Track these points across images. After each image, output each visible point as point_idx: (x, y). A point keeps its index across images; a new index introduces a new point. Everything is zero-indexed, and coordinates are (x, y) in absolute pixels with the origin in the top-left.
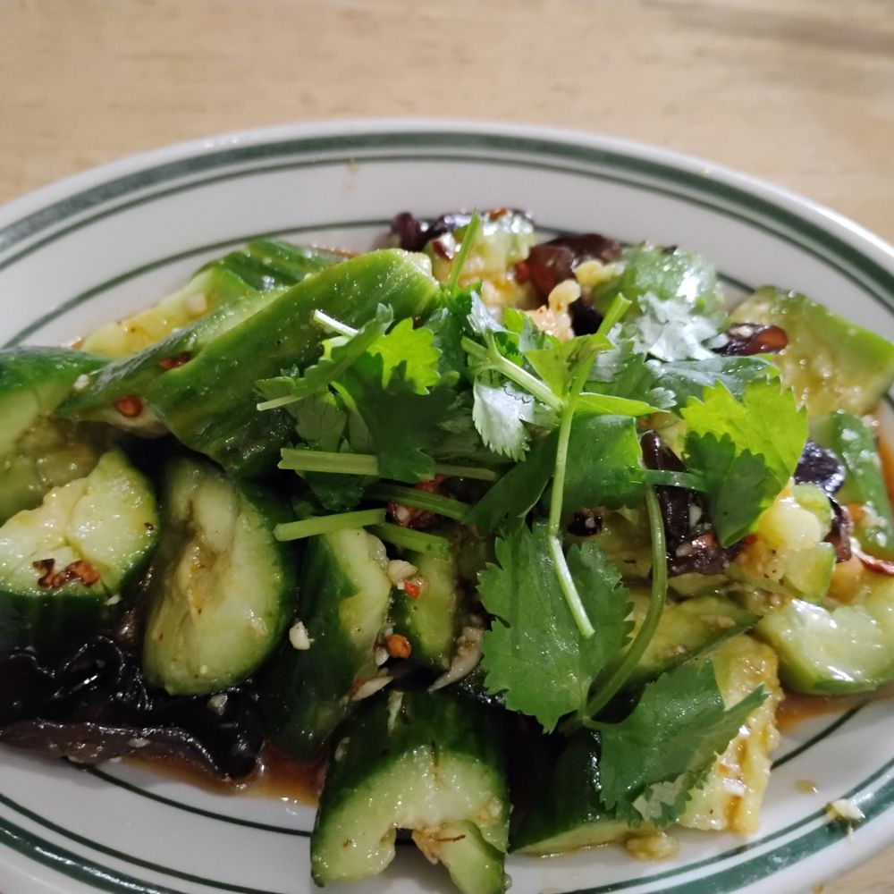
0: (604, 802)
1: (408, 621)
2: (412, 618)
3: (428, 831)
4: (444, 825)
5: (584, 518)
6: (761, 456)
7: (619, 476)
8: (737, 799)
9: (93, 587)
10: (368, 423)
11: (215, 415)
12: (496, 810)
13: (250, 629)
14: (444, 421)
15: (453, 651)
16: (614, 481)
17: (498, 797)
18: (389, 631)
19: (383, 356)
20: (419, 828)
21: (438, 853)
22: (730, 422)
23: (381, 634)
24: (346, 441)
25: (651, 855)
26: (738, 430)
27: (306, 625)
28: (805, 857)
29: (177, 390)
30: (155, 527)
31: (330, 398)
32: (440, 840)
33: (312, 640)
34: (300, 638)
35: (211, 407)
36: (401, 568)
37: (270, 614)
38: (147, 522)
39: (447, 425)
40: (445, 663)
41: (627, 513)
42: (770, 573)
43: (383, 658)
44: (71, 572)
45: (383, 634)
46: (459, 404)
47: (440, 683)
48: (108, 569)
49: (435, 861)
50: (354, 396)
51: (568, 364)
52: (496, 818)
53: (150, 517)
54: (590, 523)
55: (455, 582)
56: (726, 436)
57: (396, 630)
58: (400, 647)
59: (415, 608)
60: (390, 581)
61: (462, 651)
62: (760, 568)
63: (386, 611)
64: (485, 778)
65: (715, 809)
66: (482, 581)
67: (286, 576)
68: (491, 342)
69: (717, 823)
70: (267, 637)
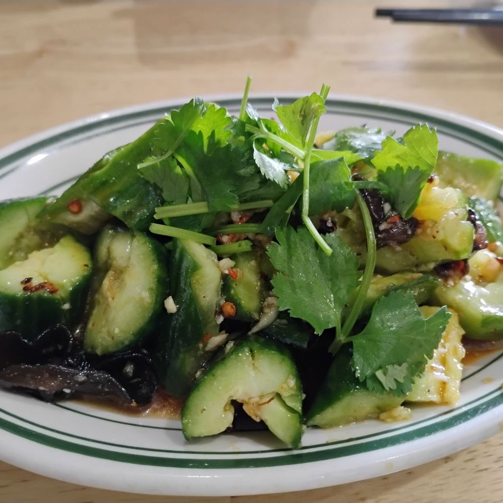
0: (358, 377)
1: (232, 292)
2: (234, 290)
3: (252, 401)
4: (261, 397)
5: (326, 222)
6: (418, 167)
7: (340, 187)
8: (444, 384)
9: (54, 295)
10: (200, 181)
11: (119, 192)
12: (292, 382)
13: (142, 299)
14: (240, 169)
15: (261, 311)
16: (337, 191)
17: (293, 375)
18: (223, 302)
19: (202, 132)
20: (246, 399)
21: (259, 413)
22: (398, 157)
23: (218, 305)
24: (190, 198)
25: (395, 419)
26: (403, 160)
27: (174, 298)
28: (491, 409)
29: (98, 181)
30: (90, 266)
31: (178, 170)
32: (260, 405)
33: (178, 306)
34: (171, 305)
35: (116, 188)
36: (227, 263)
37: (151, 289)
38: (85, 264)
39: (242, 172)
40: (256, 316)
41: (349, 213)
42: (435, 233)
43: (221, 319)
44: (42, 286)
45: (219, 305)
46: (247, 158)
47: (255, 329)
48: (63, 286)
49: (258, 420)
50: (190, 165)
51: (301, 119)
52: (292, 389)
53: (87, 261)
54: (329, 224)
55: (259, 275)
56: (398, 165)
57: (227, 300)
58: (229, 309)
59: (236, 285)
60: (220, 270)
61: (266, 310)
62: (429, 231)
63: (220, 289)
64: (283, 363)
65: (431, 389)
66: (270, 250)
67: (160, 267)
68: (261, 125)
69: (434, 397)
70: (151, 304)
